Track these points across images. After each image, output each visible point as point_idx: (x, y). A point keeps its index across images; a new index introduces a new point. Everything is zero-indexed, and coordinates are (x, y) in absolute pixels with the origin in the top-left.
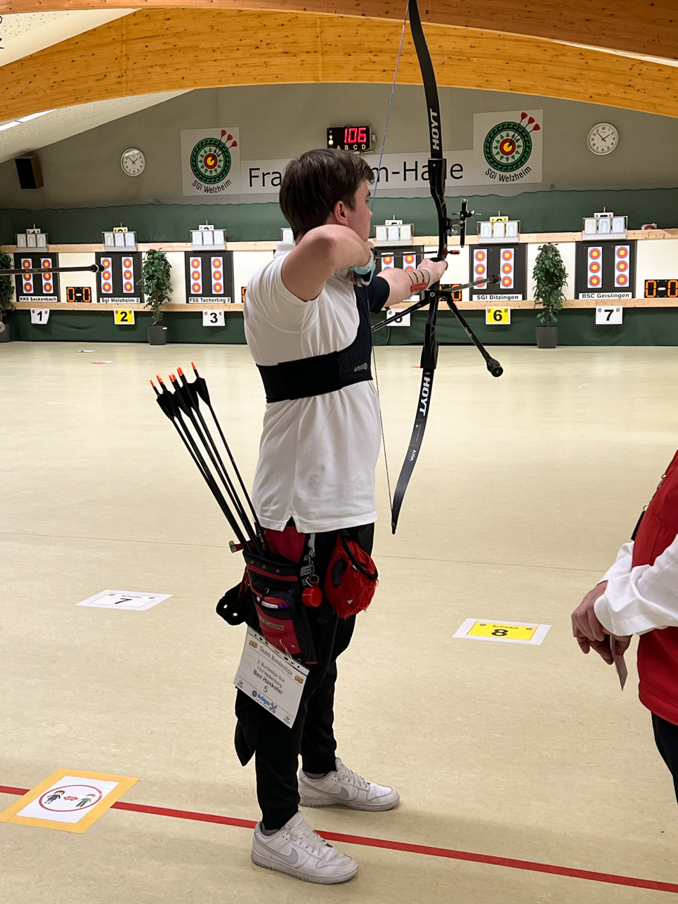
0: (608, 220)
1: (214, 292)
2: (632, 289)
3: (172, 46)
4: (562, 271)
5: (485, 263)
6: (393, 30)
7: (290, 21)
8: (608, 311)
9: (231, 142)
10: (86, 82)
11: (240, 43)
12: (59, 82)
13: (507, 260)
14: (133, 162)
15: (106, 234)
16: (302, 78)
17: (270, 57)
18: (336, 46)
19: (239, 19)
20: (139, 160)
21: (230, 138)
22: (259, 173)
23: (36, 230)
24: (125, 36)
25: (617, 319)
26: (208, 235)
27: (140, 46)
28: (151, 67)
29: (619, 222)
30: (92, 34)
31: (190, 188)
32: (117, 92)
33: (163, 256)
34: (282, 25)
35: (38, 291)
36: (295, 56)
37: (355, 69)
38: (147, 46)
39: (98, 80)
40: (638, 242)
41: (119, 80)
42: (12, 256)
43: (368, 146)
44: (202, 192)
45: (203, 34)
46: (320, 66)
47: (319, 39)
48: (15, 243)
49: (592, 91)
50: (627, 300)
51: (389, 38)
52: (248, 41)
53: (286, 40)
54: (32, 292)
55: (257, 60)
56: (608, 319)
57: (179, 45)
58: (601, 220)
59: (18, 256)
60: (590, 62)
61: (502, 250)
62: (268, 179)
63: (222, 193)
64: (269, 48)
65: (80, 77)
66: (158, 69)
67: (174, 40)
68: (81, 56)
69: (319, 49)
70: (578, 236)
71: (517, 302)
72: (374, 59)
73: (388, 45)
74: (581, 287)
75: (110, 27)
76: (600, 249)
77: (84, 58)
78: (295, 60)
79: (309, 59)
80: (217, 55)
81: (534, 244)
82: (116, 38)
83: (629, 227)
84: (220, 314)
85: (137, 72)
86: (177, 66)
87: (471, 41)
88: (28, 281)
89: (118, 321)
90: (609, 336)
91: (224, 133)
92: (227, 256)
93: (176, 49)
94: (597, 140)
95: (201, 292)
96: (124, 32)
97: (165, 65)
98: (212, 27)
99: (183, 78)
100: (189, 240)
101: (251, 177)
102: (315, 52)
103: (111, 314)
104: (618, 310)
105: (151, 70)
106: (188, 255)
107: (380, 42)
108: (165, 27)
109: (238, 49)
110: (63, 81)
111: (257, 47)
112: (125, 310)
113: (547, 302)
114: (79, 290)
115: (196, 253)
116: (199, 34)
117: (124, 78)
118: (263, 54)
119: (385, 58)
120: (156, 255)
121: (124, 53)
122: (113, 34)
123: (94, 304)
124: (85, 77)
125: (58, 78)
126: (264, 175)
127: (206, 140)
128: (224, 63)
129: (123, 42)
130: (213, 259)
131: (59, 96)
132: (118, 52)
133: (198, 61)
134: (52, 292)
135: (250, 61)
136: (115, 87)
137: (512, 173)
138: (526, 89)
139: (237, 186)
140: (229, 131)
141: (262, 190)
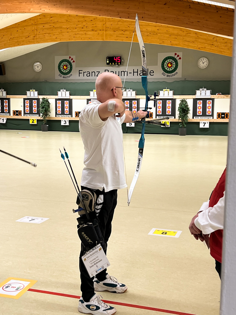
0: (204, 91)
1: (65, 113)
2: (212, 115)
3: (53, 27)
4: (188, 109)
5: (161, 105)
6: (130, 23)
7: (94, 19)
8: (204, 123)
10: (22, 38)
11: (76, 26)
12: (12, 38)
13: (169, 104)
14: (38, 67)
15: (28, 92)
16: (98, 39)
17: (87, 32)
18: (110, 28)
19: (76, 18)
20: (40, 66)
22: (82, 72)
24: (36, 23)
25: (207, 126)
26: (64, 93)
27: (41, 26)
28: (45, 34)
29: (208, 92)
30: (24, 22)
31: (58, 76)
32: (33, 42)
33: (47, 100)
34: (92, 20)
35: (3, 111)
36: (96, 31)
37: (117, 36)
38: (44, 27)
39: (26, 38)
40: (215, 99)
41: (34, 38)
43: (121, 63)
44: (62, 78)
45: (64, 23)
46: (105, 35)
47: (104, 26)
49: (199, 46)
50: (211, 120)
51: (129, 26)
52: (80, 26)
53: (93, 26)
54: (1, 112)
55: (82, 32)
56: (204, 126)
57: (55, 26)
58: (202, 91)
60: (199, 36)
61: (167, 101)
62: (85, 74)
63: (69, 78)
64: (87, 28)
65: (20, 37)
66: (47, 35)
67: (53, 25)
68: (20, 29)
69: (104, 29)
70: (194, 97)
71: (172, 119)
72: (124, 33)
73: (128, 28)
74: (195, 114)
75: (31, 19)
76: (202, 101)
77: (21, 30)
78: (95, 33)
79: (101, 32)
80: (69, 30)
81: (179, 99)
82: (33, 23)
83: (212, 94)
84: (67, 121)
85: (40, 35)
86: (54, 34)
87: (158, 28)
89: (31, 122)
90: (204, 132)
91: (70, 57)
92: (70, 101)
93: (54, 28)
94: (201, 63)
95: (61, 113)
96: (36, 21)
97: (50, 33)
98: (67, 21)
99: (56, 38)
100: (57, 95)
101: (79, 73)
102: (103, 30)
103: (28, 120)
104: (207, 123)
105: (45, 35)
106: (56, 100)
107: (125, 27)
108: (50, 20)
109: (76, 28)
110: (14, 38)
111: (83, 28)
112: (33, 119)
113: (183, 119)
114: (17, 111)
115: (59, 99)
116: (62, 23)
117: (35, 38)
118: (85, 30)
119: (127, 33)
120: (45, 100)
121: (36, 29)
122: (32, 22)
123: (23, 117)
124: (22, 37)
125: (12, 37)
127: (64, 60)
128: (71, 33)
129: (35, 25)
130: (65, 101)
131: (12, 43)
132: (33, 28)
133: (62, 32)
135: (80, 33)
136: (32, 40)
137: (171, 74)
138: (176, 45)
139: (74, 77)
140: (72, 57)
141: (83, 78)
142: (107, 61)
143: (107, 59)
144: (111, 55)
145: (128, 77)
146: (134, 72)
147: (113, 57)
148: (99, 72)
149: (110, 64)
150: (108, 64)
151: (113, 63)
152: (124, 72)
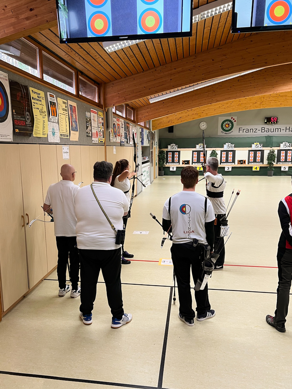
9: (234, 120)
14: (203, 126)
15: (197, 146)
20: (205, 125)
21: (234, 119)
22: (242, 129)
23: (174, 144)
31: (220, 133)
33: (216, 151)
35: (173, 161)
41: (260, 104)
42: (165, 152)
43: (277, 122)
44: (224, 134)
48: (167, 148)
54: (171, 162)
59: (167, 152)
62: (245, 131)
63: (230, 134)
85: (266, 102)
88: (170, 159)
91: (232, 118)
101: (239, 130)
105: (271, 101)
110: (242, 103)
115: (224, 151)
121: (263, 96)
126: (243, 130)
134: (177, 162)
139: (235, 133)
140: (234, 118)
141: (242, 134)
142: (265, 120)
143: (265, 119)
144: (268, 116)
145: (281, 133)
146: (286, 129)
147: (270, 118)
148: (257, 129)
149: (268, 123)
150: (265, 123)
151: (270, 123)
152: (278, 129)
